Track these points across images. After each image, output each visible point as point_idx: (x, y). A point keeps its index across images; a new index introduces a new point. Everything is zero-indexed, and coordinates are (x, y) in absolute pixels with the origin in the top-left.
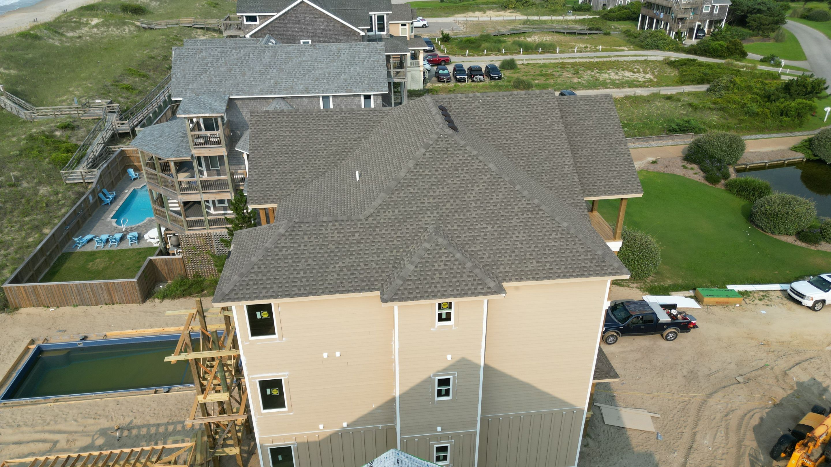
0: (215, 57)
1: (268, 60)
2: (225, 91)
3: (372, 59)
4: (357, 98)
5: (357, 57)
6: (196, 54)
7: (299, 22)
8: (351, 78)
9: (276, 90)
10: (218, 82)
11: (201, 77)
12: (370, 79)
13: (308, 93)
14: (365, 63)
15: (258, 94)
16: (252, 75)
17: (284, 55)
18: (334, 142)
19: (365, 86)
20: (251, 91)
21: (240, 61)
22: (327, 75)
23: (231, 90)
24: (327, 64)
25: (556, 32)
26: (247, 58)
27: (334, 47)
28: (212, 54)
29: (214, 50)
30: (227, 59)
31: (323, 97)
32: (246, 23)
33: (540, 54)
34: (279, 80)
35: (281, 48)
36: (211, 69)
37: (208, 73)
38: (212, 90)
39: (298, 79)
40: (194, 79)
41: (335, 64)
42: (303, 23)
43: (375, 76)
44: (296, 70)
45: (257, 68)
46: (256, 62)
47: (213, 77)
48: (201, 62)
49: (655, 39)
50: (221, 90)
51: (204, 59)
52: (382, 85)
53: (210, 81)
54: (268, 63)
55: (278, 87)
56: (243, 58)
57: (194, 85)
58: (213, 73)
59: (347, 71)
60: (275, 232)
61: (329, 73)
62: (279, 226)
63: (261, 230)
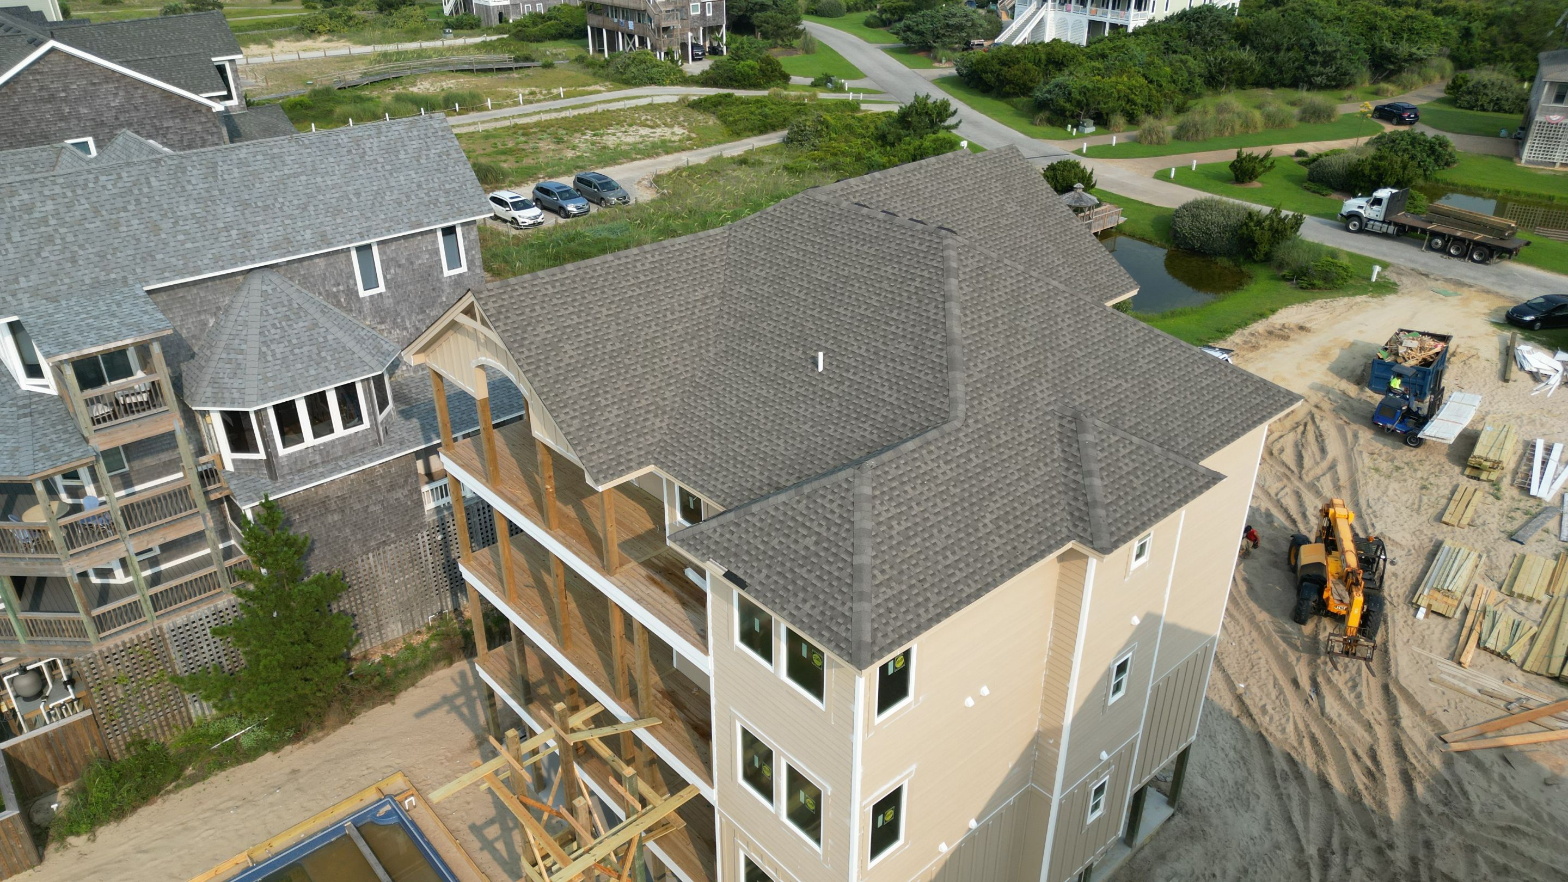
0: (60, 200)
2: (125, 277)
3: (433, 151)
4: (429, 238)
5: (402, 152)
7: (52, 98)
8: (408, 197)
9: (254, 252)
10: (94, 259)
11: (44, 254)
12: (447, 192)
13: (329, 245)
14: (423, 161)
15: (213, 269)
16: (179, 228)
17: (236, 170)
19: (446, 210)
20: (191, 265)
21: (131, 199)
22: (355, 200)
23: (139, 270)
24: (343, 176)
25: (457, 71)
26: (146, 190)
28: (47, 193)
29: (48, 182)
30: (95, 199)
31: (358, 249)
34: (250, 228)
35: (219, 154)
37: (58, 241)
38: (87, 282)
39: (292, 218)
40: (26, 263)
41: (361, 172)
42: (64, 100)
43: (454, 185)
44: (281, 200)
45: (182, 208)
46: (174, 195)
47: (76, 248)
48: (26, 217)
49: (643, 66)
50: (113, 276)
51: (29, 209)
52: (476, 201)
53: (74, 261)
54: (204, 194)
55: (255, 242)
56: (136, 192)
57: (32, 277)
58: (70, 238)
59: (393, 184)
60: (843, 498)
61: (358, 194)
62: (840, 486)
63: (777, 509)
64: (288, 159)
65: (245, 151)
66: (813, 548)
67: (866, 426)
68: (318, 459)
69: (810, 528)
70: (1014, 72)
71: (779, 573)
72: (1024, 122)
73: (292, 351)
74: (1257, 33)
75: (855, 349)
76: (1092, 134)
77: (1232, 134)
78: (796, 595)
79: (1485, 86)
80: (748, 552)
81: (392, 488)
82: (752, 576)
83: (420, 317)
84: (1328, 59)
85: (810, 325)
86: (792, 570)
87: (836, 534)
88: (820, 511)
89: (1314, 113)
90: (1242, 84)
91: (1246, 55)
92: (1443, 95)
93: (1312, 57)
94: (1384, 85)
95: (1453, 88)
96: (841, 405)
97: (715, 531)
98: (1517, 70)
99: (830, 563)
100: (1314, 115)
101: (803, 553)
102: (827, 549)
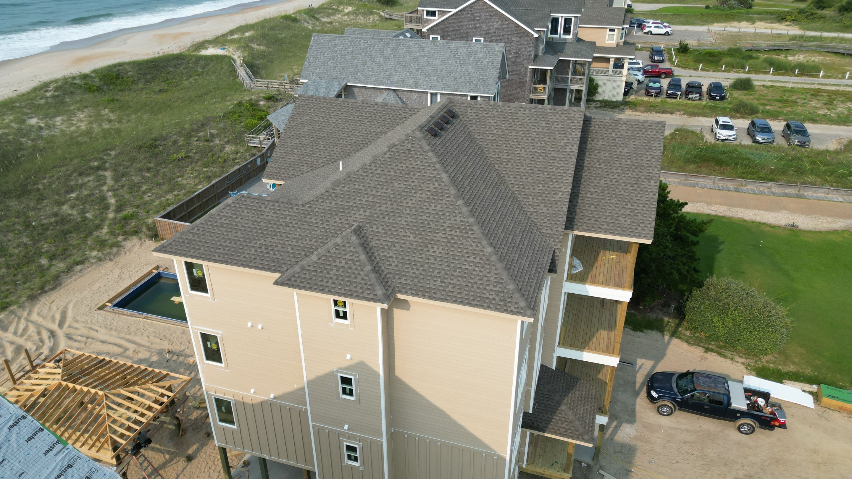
0: (345, 46)
1: (390, 52)
2: (344, 78)
3: (487, 60)
4: (464, 97)
5: (473, 57)
6: (330, 41)
8: (461, 77)
9: (390, 82)
10: (341, 68)
11: (329, 63)
12: (479, 80)
13: (416, 88)
14: (479, 63)
15: (372, 84)
16: (372, 66)
17: (405, 49)
18: (356, 133)
19: (472, 87)
20: (366, 80)
21: (365, 51)
22: (439, 72)
23: (350, 77)
24: (442, 61)
25: (832, 52)
26: (372, 49)
27: (453, 45)
31: (432, 94)
32: (425, 17)
33: (796, 76)
34: (394, 73)
36: (339, 56)
37: (335, 59)
38: (334, 76)
39: (411, 73)
40: (322, 64)
41: (450, 62)
44: (412, 65)
45: (378, 59)
47: (338, 63)
48: (333, 49)
50: (342, 76)
51: (335, 46)
52: (490, 87)
53: (335, 67)
54: (388, 55)
55: (392, 79)
56: (368, 49)
57: (321, 69)
58: (339, 59)
59: (459, 70)
61: (441, 71)
64: (426, 49)
65: (413, 42)
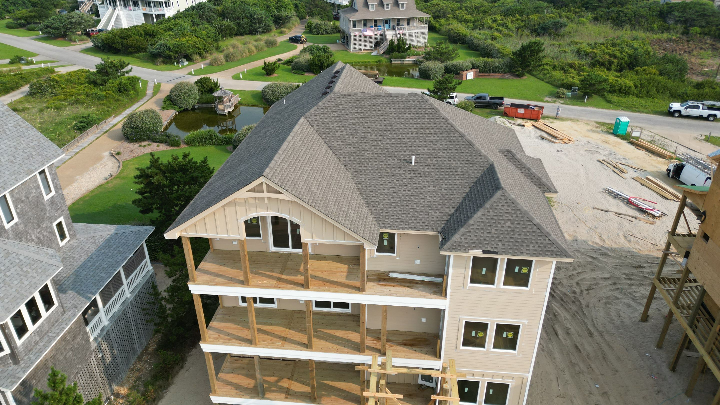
4: (34, 180)
12: (34, 148)
60: (507, 203)
62: (501, 199)
63: (481, 219)
66: (512, 226)
67: (457, 178)
68: (38, 338)
69: (503, 220)
70: (131, 41)
71: (507, 242)
72: (150, 65)
73: (5, 275)
74: (228, 13)
75: (422, 150)
76: (188, 65)
77: (246, 57)
78: (522, 246)
79: (320, 25)
80: (485, 240)
81: (75, 338)
82: (496, 248)
83: (39, 230)
84: (260, 22)
85: (390, 147)
86: (511, 238)
87: (517, 217)
88: (502, 211)
89: (270, 43)
90: (231, 35)
91: (227, 22)
92: (304, 31)
93: (254, 21)
94: (283, 29)
95: (308, 27)
96: (436, 174)
97: (461, 239)
98: (321, 18)
99: (526, 228)
100: (271, 44)
101: (510, 230)
102: (519, 224)
